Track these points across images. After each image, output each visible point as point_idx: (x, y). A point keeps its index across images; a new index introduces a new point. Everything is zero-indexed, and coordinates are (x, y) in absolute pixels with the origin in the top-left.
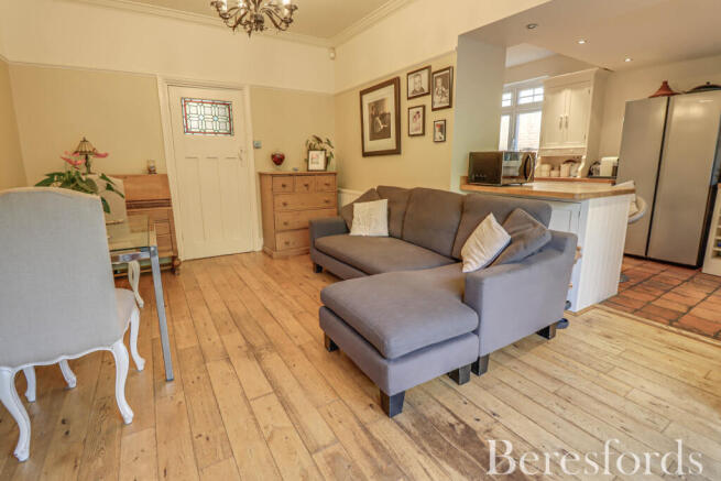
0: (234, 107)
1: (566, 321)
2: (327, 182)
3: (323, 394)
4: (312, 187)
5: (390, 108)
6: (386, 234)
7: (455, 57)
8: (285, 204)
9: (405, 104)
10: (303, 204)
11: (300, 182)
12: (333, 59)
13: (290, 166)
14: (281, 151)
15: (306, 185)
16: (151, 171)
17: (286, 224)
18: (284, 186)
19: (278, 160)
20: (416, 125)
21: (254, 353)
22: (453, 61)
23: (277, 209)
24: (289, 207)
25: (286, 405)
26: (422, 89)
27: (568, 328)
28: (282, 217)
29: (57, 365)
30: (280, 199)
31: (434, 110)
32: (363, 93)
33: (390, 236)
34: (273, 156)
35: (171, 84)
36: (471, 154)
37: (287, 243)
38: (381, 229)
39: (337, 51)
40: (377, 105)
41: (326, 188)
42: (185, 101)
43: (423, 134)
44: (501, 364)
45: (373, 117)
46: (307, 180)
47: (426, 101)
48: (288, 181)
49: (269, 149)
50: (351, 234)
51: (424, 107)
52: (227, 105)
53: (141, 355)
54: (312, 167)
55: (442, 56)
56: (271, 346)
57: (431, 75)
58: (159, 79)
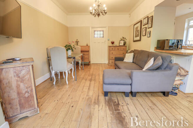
0: (104, 32)
1: (177, 93)
2: (124, 48)
3: (96, 89)
4: (119, 49)
5: (139, 29)
6: (132, 62)
7: (154, 13)
8: (112, 53)
9: (143, 27)
10: (117, 53)
11: (116, 48)
12: (130, 17)
13: (115, 44)
14: (113, 41)
15: (118, 49)
16: (87, 45)
17: (112, 58)
18: (112, 49)
19: (113, 43)
20: (144, 33)
21: (91, 80)
22: (153, 14)
23: (110, 54)
24: (113, 54)
25: (89, 89)
26: (146, 23)
27: (177, 96)
28: (111, 56)
29: (62, 72)
30: (111, 52)
31: (148, 28)
32: (134, 25)
33: (133, 62)
34: (112, 42)
35: (92, 28)
36: (158, 40)
37: (112, 62)
38: (131, 60)
39: (131, 14)
40: (137, 28)
41: (123, 50)
42: (95, 31)
43: (146, 35)
44: (142, 97)
45: (136, 31)
46: (118, 48)
47: (146, 26)
48: (113, 48)
49: (111, 40)
50: (124, 61)
51: (146, 28)
52: (103, 31)
53: (74, 76)
54: (120, 45)
55: (151, 13)
56: (95, 80)
57: (148, 19)
58: (90, 27)
